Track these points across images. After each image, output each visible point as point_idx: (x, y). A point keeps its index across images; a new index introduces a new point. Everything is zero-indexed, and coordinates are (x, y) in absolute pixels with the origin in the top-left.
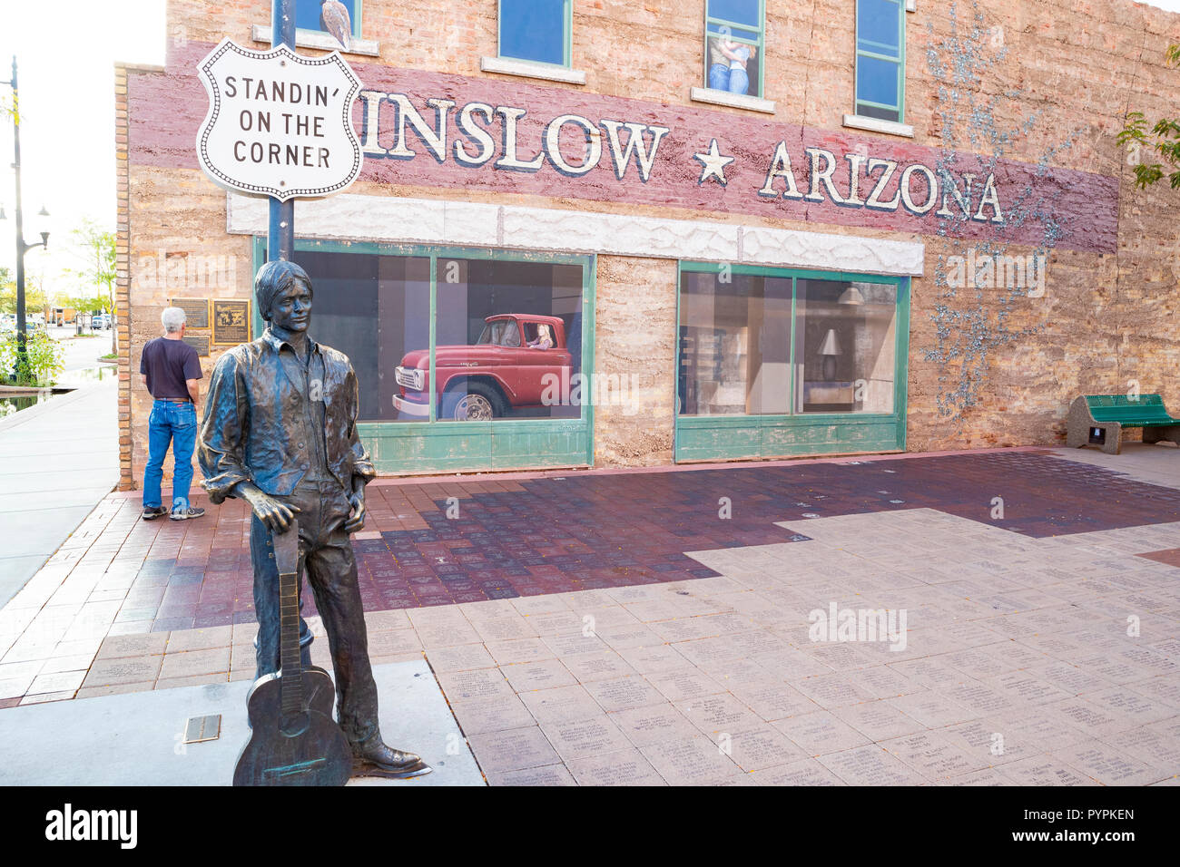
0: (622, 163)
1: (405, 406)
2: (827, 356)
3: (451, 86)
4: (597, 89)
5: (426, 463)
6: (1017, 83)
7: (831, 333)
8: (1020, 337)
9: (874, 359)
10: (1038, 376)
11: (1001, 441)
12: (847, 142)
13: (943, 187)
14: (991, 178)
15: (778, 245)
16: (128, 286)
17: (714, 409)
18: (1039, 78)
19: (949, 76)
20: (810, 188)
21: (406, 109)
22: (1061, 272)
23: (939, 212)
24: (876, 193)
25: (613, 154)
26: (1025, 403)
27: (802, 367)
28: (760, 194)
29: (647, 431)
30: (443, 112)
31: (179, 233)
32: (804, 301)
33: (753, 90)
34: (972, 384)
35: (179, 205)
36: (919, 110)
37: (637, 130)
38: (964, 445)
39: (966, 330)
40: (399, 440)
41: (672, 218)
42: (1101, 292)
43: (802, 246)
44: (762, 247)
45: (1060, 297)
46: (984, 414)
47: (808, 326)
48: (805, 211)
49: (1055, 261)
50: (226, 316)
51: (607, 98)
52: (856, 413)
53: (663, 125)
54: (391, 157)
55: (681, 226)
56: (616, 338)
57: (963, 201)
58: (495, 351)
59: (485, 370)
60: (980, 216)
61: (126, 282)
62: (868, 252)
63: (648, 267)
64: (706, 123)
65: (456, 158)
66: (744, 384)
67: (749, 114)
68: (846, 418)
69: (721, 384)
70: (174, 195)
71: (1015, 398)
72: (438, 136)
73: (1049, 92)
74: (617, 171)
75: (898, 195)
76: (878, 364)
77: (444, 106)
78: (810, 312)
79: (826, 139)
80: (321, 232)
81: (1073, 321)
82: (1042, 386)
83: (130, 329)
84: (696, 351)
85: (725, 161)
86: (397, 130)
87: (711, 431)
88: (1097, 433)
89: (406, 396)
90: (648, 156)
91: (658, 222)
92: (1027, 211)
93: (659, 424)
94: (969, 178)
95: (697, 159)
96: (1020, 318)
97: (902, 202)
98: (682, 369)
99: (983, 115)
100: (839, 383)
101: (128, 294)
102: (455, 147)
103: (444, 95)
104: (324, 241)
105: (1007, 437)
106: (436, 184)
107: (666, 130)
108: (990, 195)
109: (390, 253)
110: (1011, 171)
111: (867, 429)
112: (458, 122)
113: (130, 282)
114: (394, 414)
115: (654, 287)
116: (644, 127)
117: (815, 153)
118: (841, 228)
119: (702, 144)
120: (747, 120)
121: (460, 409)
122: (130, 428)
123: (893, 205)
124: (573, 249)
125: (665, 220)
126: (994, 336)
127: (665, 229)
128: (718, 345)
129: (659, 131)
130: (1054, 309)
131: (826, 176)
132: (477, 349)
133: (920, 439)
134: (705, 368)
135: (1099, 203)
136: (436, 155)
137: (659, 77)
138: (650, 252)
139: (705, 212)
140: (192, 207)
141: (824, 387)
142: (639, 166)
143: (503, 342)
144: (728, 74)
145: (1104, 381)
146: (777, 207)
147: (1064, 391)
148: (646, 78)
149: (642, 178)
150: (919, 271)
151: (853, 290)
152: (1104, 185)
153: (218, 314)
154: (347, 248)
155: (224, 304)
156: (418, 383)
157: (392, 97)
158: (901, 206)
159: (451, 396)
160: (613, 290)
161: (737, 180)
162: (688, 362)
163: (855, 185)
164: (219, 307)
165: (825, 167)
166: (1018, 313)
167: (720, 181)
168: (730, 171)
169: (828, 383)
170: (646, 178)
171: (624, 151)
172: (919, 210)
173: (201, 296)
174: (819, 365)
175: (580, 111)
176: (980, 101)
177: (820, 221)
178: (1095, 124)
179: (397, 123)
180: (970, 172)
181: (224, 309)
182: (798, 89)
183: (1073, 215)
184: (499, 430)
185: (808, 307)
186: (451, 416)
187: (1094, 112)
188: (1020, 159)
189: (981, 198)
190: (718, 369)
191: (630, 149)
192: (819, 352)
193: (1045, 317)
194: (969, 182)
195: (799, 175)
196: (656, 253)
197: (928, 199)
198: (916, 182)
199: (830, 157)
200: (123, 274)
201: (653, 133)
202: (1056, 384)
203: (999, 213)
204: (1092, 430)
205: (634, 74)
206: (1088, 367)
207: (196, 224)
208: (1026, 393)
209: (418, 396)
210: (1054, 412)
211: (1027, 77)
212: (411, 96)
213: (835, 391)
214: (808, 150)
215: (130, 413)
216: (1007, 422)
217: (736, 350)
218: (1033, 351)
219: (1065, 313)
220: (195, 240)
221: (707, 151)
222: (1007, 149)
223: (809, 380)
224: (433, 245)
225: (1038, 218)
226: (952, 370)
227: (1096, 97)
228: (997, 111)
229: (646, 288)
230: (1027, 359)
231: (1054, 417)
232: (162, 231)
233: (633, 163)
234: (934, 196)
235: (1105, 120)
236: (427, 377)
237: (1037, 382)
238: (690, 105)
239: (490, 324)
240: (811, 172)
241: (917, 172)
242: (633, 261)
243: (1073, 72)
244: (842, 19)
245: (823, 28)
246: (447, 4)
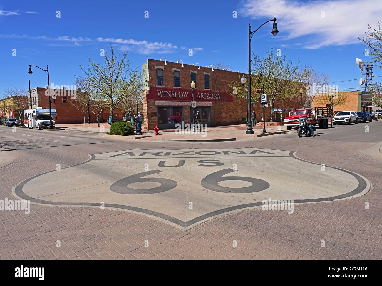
0: (185, 96)
3: (171, 90)
4: (182, 89)
6: (221, 83)
7: (204, 113)
8: (223, 112)
14: (219, 94)
19: (214, 83)
21: (167, 92)
22: (227, 104)
23: (214, 99)
24: (207, 97)
28: (197, 98)
32: (201, 110)
35: (151, 103)
36: (211, 87)
37: (186, 93)
39: (217, 112)
42: (231, 106)
43: (201, 103)
45: (227, 107)
47: (202, 112)
52: (207, 122)
54: (166, 97)
56: (185, 115)
57: (216, 97)
59: (175, 118)
60: (218, 99)
62: (207, 104)
63: (187, 107)
65: (171, 97)
72: (170, 95)
73: (224, 84)
76: (209, 116)
77: (170, 92)
80: (162, 105)
83: (148, 115)
90: (187, 95)
92: (223, 98)
94: (216, 94)
95: (191, 95)
99: (217, 87)
101: (148, 112)
105: (222, 124)
106: (170, 100)
110: (221, 93)
114: (168, 123)
117: (201, 93)
118: (204, 101)
122: (148, 125)
124: (181, 105)
125: (189, 102)
126: (220, 112)
131: (203, 96)
132: (174, 116)
133: (213, 124)
138: (187, 105)
146: (198, 100)
148: (186, 87)
150: (212, 105)
158: (210, 98)
159: (173, 121)
160: (185, 109)
161: (195, 97)
166: (222, 109)
170: (187, 98)
172: (212, 99)
173: (153, 111)
175: (181, 91)
176: (217, 85)
177: (202, 101)
179: (167, 94)
181: (155, 113)
192: (203, 115)
193: (225, 110)
195: (200, 96)
199: (203, 94)
202: (227, 118)
203: (220, 98)
209: (170, 121)
215: (148, 123)
220: (152, 106)
222: (220, 90)
224: (171, 106)
226: (216, 116)
228: (219, 86)
229: (188, 109)
234: (213, 97)
236: (171, 119)
238: (190, 89)
239: (175, 113)
241: (211, 94)
243: (227, 81)
244: (203, 78)
245: (201, 80)
246: (170, 82)
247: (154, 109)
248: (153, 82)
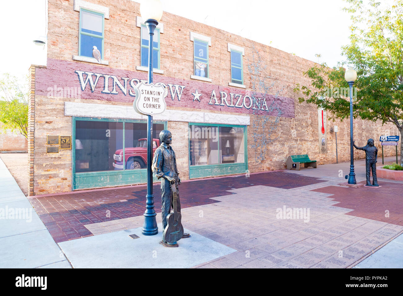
0: (173, 96)
1: (116, 166)
2: (227, 148)
3: (128, 74)
4: (167, 75)
5: (122, 183)
6: (269, 74)
7: (228, 141)
8: (274, 141)
9: (239, 148)
10: (279, 151)
11: (271, 169)
12: (230, 90)
13: (253, 101)
14: (265, 99)
15: (214, 118)
16: (34, 132)
17: (199, 164)
18: (275, 73)
19: (253, 73)
20: (221, 102)
21: (116, 80)
22: (283, 123)
23: (253, 108)
24: (237, 103)
25: (171, 93)
26: (276, 158)
27: (221, 151)
28: (208, 104)
29: (182, 171)
30: (126, 81)
31: (50, 115)
32: (221, 133)
33: (206, 76)
34: (263, 154)
35: (50, 107)
36: (247, 81)
37: (177, 86)
38: (262, 171)
39: (261, 139)
40: (115, 176)
41: (187, 111)
42: (292, 128)
43: (220, 118)
44: (210, 118)
45: (283, 130)
46: (267, 162)
47: (222, 139)
48: (220, 108)
49: (281, 120)
50: (64, 140)
51: (169, 78)
52: (235, 163)
53: (184, 85)
54: (112, 94)
55: (189, 113)
57: (259, 105)
58: (141, 149)
59: (139, 155)
60: (263, 109)
61: (33, 130)
62: (236, 119)
63: (181, 124)
64: (195, 85)
65: (130, 94)
66: (206, 156)
67: (205, 82)
68: (234, 164)
69: (201, 156)
70: (48, 104)
71: (274, 157)
72: (125, 88)
73: (277, 77)
74: (172, 98)
75: (243, 104)
76: (240, 149)
77: (126, 79)
78: (223, 136)
79: (225, 89)
80: (92, 115)
81: (286, 136)
82: (280, 153)
83: (34, 145)
84: (194, 147)
85: (200, 95)
86: (113, 86)
87: (199, 170)
88: (294, 165)
89: (117, 163)
90: (180, 94)
91: (183, 112)
92: (274, 107)
93: (185, 168)
94: (260, 99)
95: (193, 94)
96: (274, 135)
97: (244, 105)
98: (191, 153)
99: (261, 82)
100: (230, 155)
101: (34, 134)
102: (129, 91)
103: (126, 76)
104: (93, 118)
105: (272, 168)
106: (124, 101)
107: (185, 87)
108: (265, 103)
109: (112, 121)
110: (269, 97)
111: (238, 167)
112: (130, 84)
113: (34, 130)
114: (113, 168)
115: (182, 130)
116: (179, 86)
117: (222, 93)
118: (229, 113)
119: (194, 90)
120: (205, 84)
121: (132, 166)
122: (34, 176)
123: (242, 106)
124: (161, 120)
125: (185, 111)
126: (268, 141)
127: (185, 113)
128: (200, 146)
129: (183, 87)
130: (281, 133)
131: (225, 99)
132: (136, 149)
133: (251, 169)
134: (196, 152)
135: (290, 105)
136: (124, 93)
137: (182, 72)
138: (181, 120)
139: (195, 109)
140: (54, 108)
141: (227, 156)
142: (178, 96)
143: (143, 146)
144: (200, 71)
145: (294, 152)
146: (213, 107)
147: (285, 155)
148: (179, 72)
149: (179, 100)
150: (249, 124)
151: (233, 129)
152: (291, 100)
153: (62, 140)
154: (100, 120)
155: (63, 137)
156: (120, 159)
157: (112, 77)
158: (244, 106)
159: (129, 162)
161: (203, 100)
162: (192, 151)
163: (232, 101)
164: (62, 138)
165: (224, 97)
166: (273, 134)
167: (198, 101)
168: (201, 98)
169: (228, 155)
170: (180, 100)
171: (174, 92)
172: (248, 107)
173: (56, 134)
174: (225, 150)
175: (162, 81)
176: (261, 79)
177: (224, 111)
178: (288, 85)
179: (113, 84)
180: (260, 97)
181: (64, 138)
182: (217, 76)
183: (284, 108)
184: (142, 172)
185: (222, 134)
186: (129, 168)
187: (287, 82)
188: (271, 94)
189: (263, 104)
190: (200, 152)
191: (175, 92)
192: (225, 147)
193: (279, 135)
194: (260, 100)
195: (218, 99)
196: (183, 120)
197: (250, 105)
198: (247, 100)
199: (226, 94)
200: (33, 128)
201: (181, 87)
202: (283, 153)
203: (267, 108)
204: (293, 165)
205: (176, 71)
206: (290, 148)
207: (55, 113)
208: (276, 155)
209: (120, 163)
210: (283, 160)
211: (271, 73)
212: (117, 76)
213: (230, 157)
214: (220, 92)
215: (34, 171)
216: (272, 164)
217: (204, 147)
218: (277, 144)
219: (284, 134)
220: (55, 118)
221: (195, 92)
222: (268, 91)
223: (223, 155)
224: (124, 119)
225: (276, 109)
226: (258, 150)
227: (287, 78)
228: (265, 81)
229: (180, 130)
230: (276, 146)
231: (283, 162)
232: (45, 115)
233: (176, 96)
234: (251, 104)
235: (290, 84)
236: (122, 157)
237: (279, 153)
238: (191, 80)
239: (139, 141)
240: (221, 98)
241: (248, 98)
242: (177, 123)
243: (282, 72)
244: (227, 57)
245: (223, 60)
246: (127, 51)
247: (61, 125)
248: (61, 45)
